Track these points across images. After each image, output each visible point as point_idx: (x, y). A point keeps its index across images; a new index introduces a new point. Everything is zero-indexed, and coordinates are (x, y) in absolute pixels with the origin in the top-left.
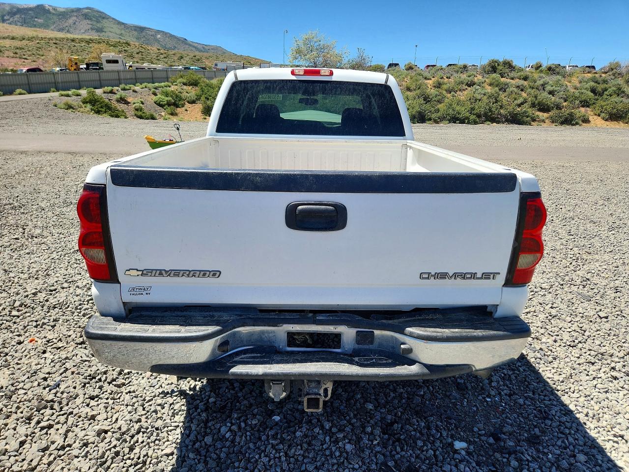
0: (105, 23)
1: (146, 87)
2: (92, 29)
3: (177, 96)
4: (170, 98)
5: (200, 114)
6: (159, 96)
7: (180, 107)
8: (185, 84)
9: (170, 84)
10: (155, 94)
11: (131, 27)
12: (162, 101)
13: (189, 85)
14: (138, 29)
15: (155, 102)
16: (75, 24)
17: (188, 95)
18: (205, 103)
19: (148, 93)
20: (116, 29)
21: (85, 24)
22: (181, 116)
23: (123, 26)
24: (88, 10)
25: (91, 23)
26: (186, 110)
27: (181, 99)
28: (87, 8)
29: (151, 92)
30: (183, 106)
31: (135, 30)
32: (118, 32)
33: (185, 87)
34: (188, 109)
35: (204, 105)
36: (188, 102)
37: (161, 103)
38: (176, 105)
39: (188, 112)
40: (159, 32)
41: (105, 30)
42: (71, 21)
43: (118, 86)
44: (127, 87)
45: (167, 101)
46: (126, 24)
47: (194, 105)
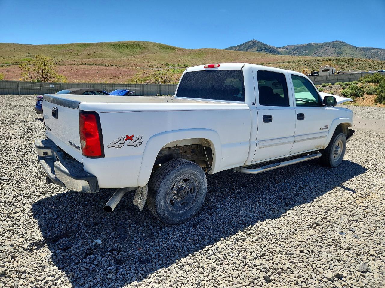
0: (344, 49)
1: (339, 84)
2: (335, 53)
3: (359, 90)
4: (353, 91)
5: (373, 101)
6: (346, 89)
7: (359, 97)
8: (368, 82)
9: (357, 82)
10: (344, 88)
11: (361, 48)
12: (347, 93)
13: (372, 83)
14: (365, 50)
15: (342, 94)
16: (325, 51)
17: (368, 89)
18: (379, 94)
19: (339, 88)
20: (350, 51)
21: (332, 50)
22: (357, 102)
23: (355, 49)
24: (336, 42)
25: (335, 49)
26: (363, 99)
27: (362, 91)
28: (335, 41)
29: (341, 87)
30: (362, 96)
31: (363, 50)
32: (351, 53)
33: (368, 84)
34: (365, 98)
35: (378, 96)
36: (367, 94)
37: (346, 94)
38: (357, 95)
39: (365, 100)
40: (380, 49)
41: (343, 52)
42: (323, 50)
43: (321, 84)
44: (327, 85)
45: (351, 93)
46: (358, 47)
47: (370, 95)
